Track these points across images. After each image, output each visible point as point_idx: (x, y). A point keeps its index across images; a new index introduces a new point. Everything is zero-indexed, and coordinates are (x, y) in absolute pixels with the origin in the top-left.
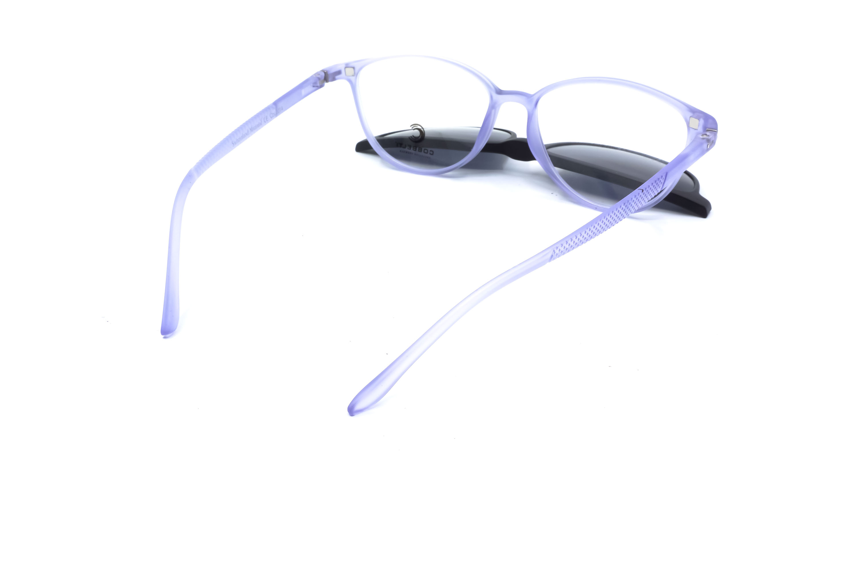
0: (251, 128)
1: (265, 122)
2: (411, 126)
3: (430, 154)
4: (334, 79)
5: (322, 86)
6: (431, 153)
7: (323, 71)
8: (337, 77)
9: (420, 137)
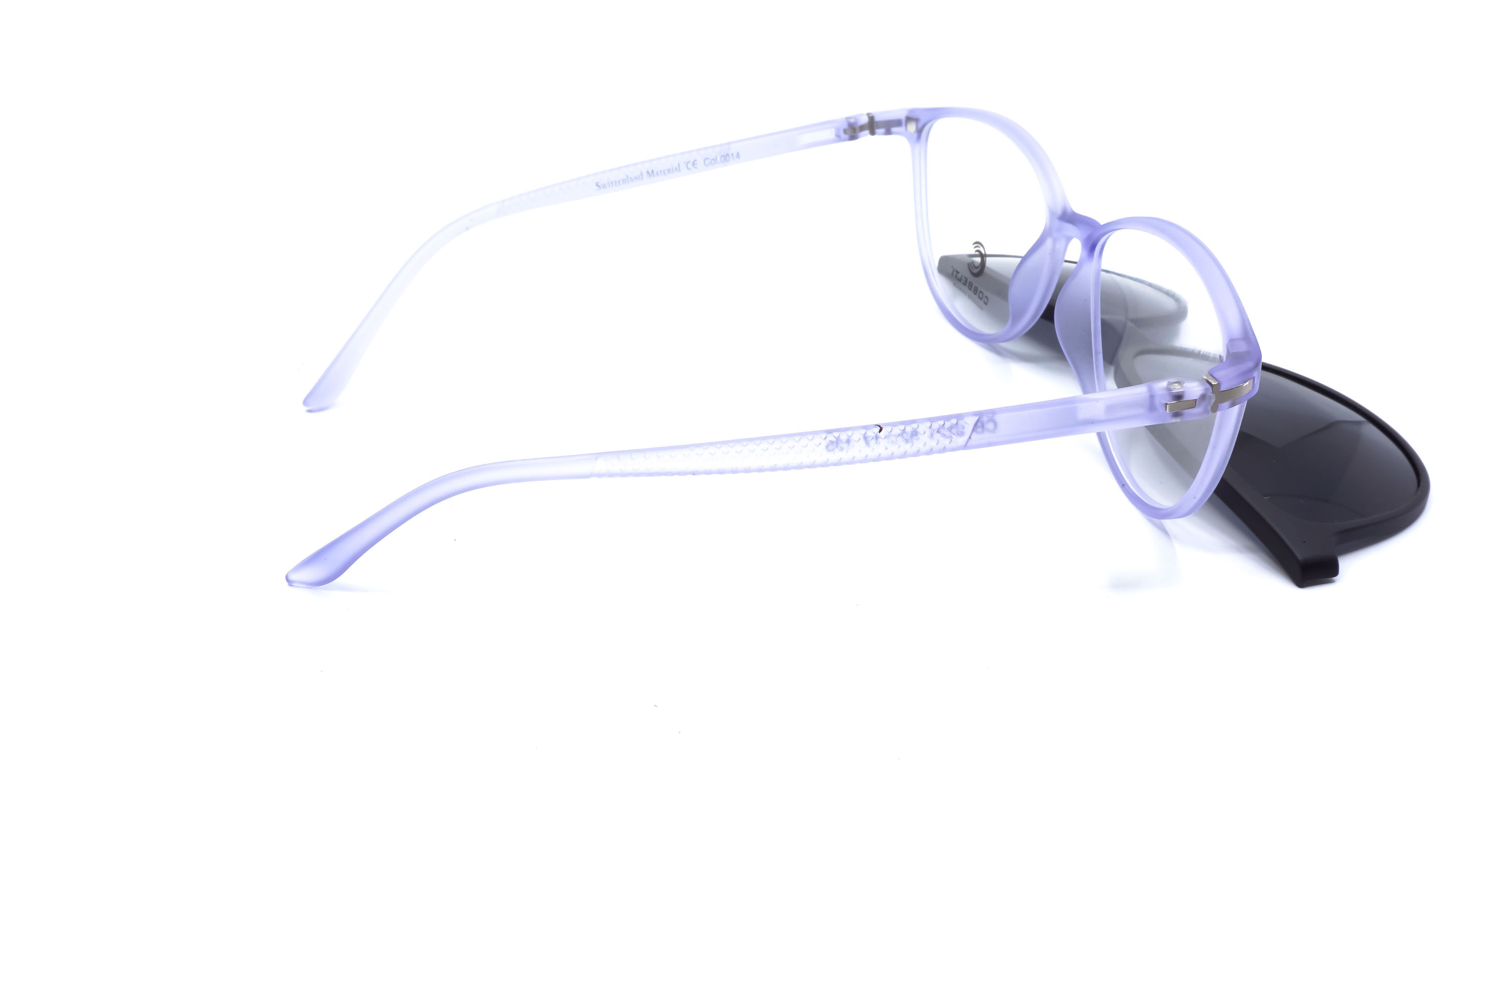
0: (650, 172)
1: (689, 169)
2: (974, 244)
3: (984, 303)
4: (888, 132)
5: (853, 137)
6: (986, 300)
7: (868, 114)
8: (894, 129)
9: (980, 268)
